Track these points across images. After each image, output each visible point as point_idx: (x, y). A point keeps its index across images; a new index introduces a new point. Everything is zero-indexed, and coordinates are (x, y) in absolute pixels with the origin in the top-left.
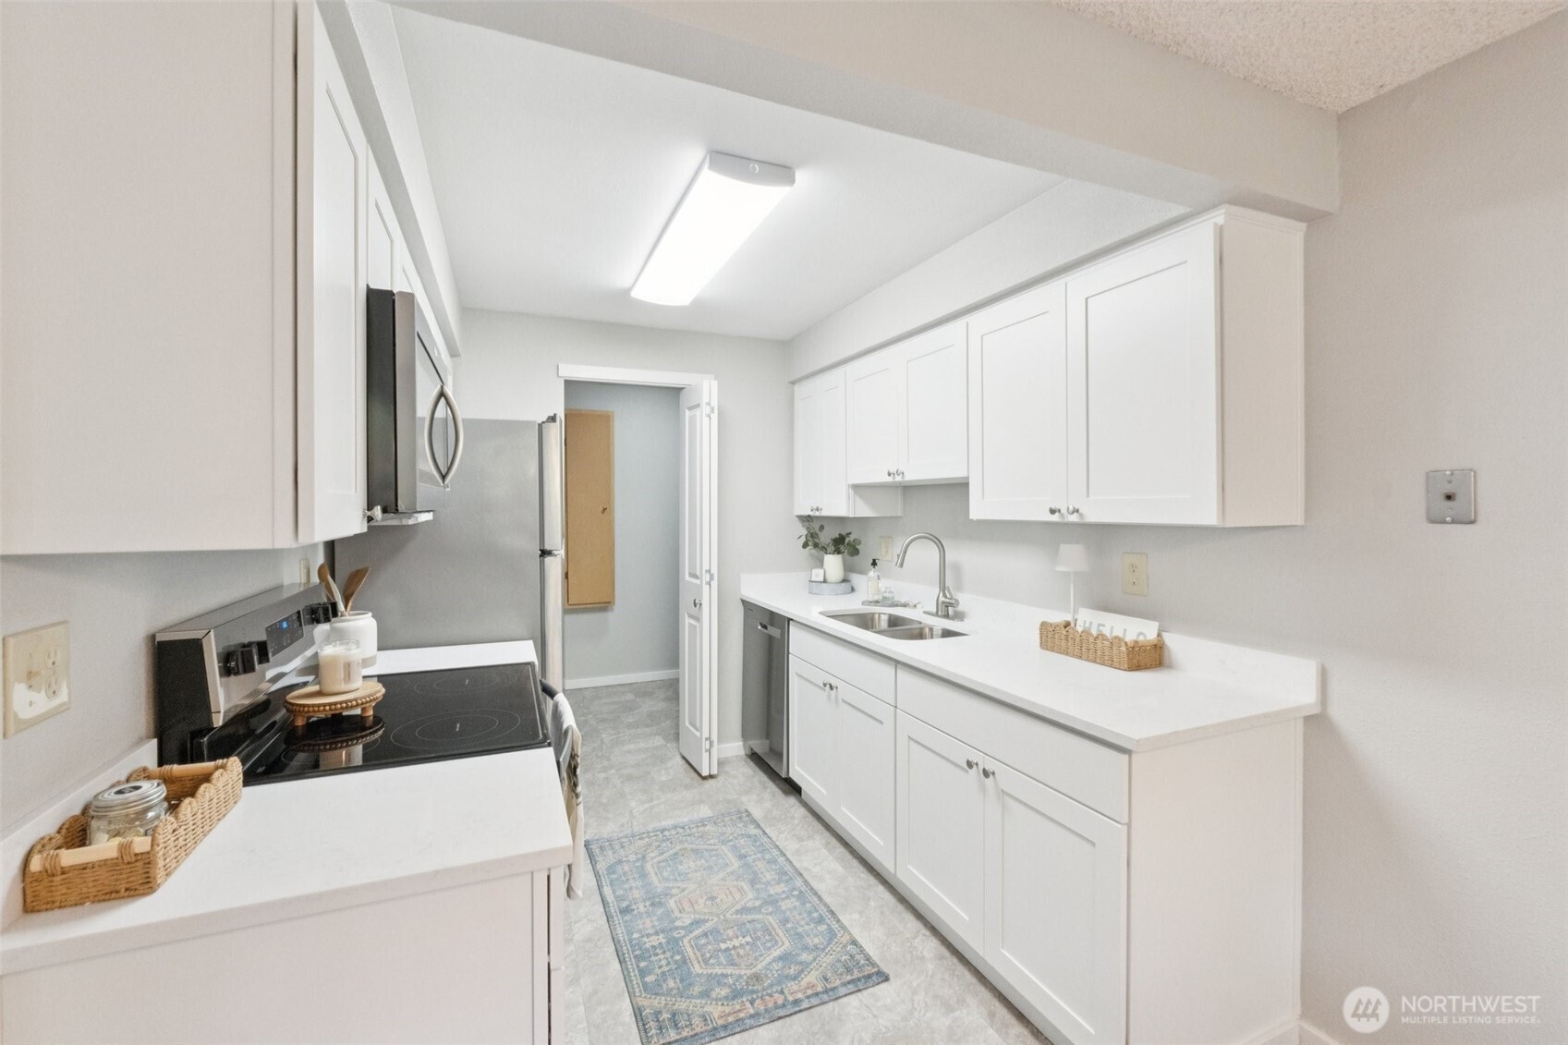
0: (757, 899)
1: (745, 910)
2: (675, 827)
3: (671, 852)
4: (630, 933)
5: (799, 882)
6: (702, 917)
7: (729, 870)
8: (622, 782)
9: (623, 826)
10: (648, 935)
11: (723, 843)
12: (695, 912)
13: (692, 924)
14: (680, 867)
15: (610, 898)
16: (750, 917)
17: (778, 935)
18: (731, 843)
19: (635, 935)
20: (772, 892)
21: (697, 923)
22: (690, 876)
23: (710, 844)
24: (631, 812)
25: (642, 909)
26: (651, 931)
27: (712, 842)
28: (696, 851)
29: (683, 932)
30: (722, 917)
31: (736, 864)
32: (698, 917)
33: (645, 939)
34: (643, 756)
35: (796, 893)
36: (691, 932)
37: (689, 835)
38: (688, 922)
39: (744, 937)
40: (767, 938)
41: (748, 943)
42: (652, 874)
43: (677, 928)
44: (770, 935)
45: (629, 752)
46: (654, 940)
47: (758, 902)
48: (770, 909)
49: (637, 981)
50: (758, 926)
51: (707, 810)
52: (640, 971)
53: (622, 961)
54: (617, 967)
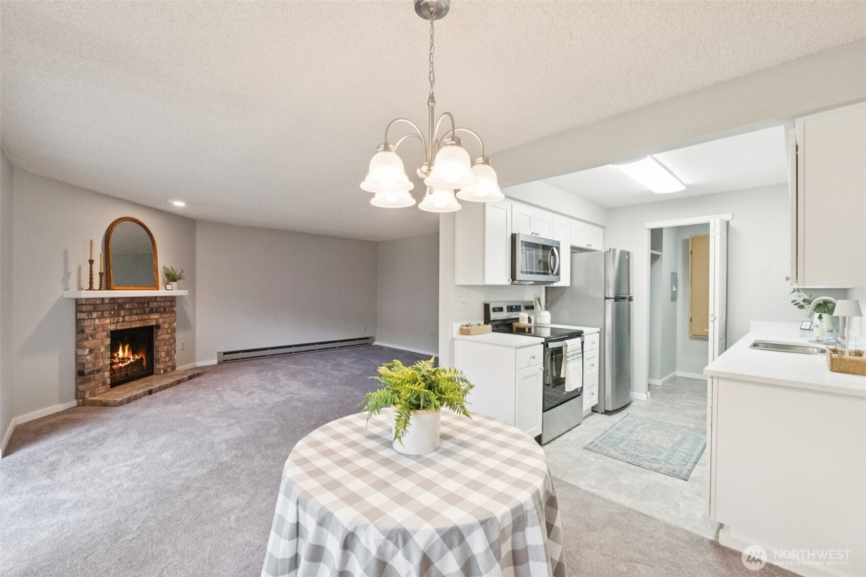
0: (670, 447)
1: (661, 447)
2: (669, 423)
3: (657, 427)
4: (612, 432)
5: (695, 453)
6: (641, 441)
7: (672, 439)
8: (669, 408)
9: (649, 416)
11: (682, 434)
12: (641, 439)
14: (653, 430)
15: (617, 425)
16: (658, 448)
17: (662, 455)
18: (685, 435)
20: (679, 449)
21: (638, 440)
22: (653, 433)
23: (676, 432)
24: (658, 415)
25: (624, 431)
26: (619, 435)
27: (678, 432)
28: (667, 431)
30: (648, 444)
31: (678, 439)
33: (615, 435)
34: (692, 405)
35: (690, 454)
36: (632, 441)
37: (671, 427)
38: (634, 439)
39: (648, 449)
40: (657, 453)
41: (647, 451)
42: (640, 428)
43: (628, 438)
44: (659, 454)
45: (687, 402)
46: (617, 436)
47: (668, 448)
48: (671, 451)
49: (600, 439)
50: (658, 451)
51: (693, 426)
52: (604, 438)
53: (602, 435)
54: (599, 435)
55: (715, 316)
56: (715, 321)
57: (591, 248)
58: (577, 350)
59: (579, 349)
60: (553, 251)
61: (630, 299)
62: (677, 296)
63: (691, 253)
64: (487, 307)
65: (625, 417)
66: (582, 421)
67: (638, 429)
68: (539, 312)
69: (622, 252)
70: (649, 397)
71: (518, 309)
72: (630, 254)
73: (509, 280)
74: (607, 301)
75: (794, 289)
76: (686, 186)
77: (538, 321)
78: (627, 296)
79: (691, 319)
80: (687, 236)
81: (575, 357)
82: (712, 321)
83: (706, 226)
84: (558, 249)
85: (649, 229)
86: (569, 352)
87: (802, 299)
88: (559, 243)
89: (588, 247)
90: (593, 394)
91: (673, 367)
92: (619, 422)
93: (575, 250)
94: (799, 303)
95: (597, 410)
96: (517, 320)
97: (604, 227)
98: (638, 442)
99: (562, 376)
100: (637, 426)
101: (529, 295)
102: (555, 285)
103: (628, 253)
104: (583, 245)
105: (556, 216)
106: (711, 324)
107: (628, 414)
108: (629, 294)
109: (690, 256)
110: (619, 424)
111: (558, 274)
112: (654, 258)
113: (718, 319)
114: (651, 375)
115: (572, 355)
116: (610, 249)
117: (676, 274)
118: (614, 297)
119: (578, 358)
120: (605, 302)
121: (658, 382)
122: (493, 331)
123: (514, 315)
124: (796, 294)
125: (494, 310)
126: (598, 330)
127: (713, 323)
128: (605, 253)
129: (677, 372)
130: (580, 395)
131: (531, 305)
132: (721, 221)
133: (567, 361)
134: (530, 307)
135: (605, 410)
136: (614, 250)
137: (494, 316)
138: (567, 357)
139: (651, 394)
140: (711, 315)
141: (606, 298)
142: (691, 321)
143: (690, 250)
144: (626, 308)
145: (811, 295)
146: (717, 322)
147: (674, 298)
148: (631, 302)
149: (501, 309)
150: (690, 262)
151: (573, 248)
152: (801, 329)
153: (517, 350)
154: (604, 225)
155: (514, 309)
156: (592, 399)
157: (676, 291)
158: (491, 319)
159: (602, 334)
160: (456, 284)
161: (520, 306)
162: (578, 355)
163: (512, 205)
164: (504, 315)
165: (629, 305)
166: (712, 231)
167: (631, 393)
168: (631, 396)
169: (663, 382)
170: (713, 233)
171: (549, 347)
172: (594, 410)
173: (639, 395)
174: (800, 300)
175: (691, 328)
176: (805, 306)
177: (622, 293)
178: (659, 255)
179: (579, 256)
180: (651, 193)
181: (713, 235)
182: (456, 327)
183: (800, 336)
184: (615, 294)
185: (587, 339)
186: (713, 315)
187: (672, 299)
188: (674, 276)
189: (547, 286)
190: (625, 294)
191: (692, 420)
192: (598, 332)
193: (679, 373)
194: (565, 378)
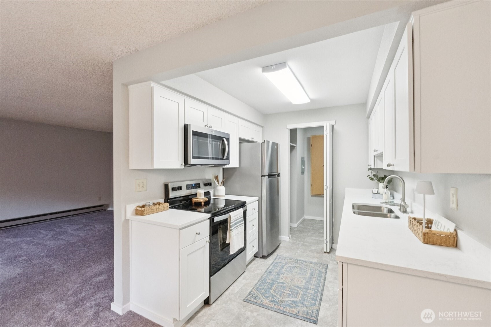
0: (303, 286)
1: (298, 287)
2: (302, 261)
3: (295, 266)
4: (266, 277)
5: (320, 289)
6: (285, 282)
7: (305, 276)
8: (302, 245)
9: (290, 255)
10: (269, 279)
11: (311, 270)
12: (285, 281)
13: (281, 283)
14: (293, 270)
15: (270, 268)
16: (296, 289)
17: (299, 296)
18: (312, 271)
19: (267, 278)
20: (309, 287)
21: (283, 283)
22: (293, 273)
23: (307, 268)
24: (296, 253)
25: (274, 274)
26: (271, 279)
27: (308, 268)
28: (301, 268)
29: (277, 283)
30: (290, 285)
31: (308, 275)
32: (284, 282)
33: (268, 280)
34: (314, 241)
35: (316, 290)
36: (279, 284)
37: (304, 264)
38: (281, 281)
39: (290, 292)
40: (295, 295)
41: (289, 293)
42: (284, 268)
43: (277, 281)
44: (297, 295)
45: (311, 239)
46: (269, 281)
47: (303, 287)
48: (304, 290)
49: (257, 286)
50: (296, 291)
51: (315, 260)
52: (260, 285)
53: (259, 281)
54: (257, 281)
55: (327, 186)
56: (327, 189)
57: (254, 140)
58: (240, 218)
59: (242, 218)
60: (223, 141)
61: (279, 175)
62: (304, 171)
63: (312, 146)
64: (166, 186)
65: (275, 260)
66: (246, 269)
67: (283, 270)
68: (217, 187)
69: (273, 144)
70: (290, 238)
71: (198, 186)
72: (278, 145)
73: (182, 165)
74: (263, 177)
75: (369, 168)
76: (311, 99)
77: (216, 194)
78: (277, 173)
79: (312, 185)
80: (309, 135)
81: (238, 225)
82: (325, 189)
83: (322, 127)
84: (228, 140)
85: (289, 129)
86: (232, 223)
87: (373, 174)
88: (228, 135)
89: (252, 140)
90: (254, 246)
91: (303, 214)
92: (271, 265)
93: (242, 141)
94: (371, 177)
95: (257, 255)
96: (196, 195)
97: (263, 127)
98: (283, 285)
99: (227, 242)
100: (283, 267)
101: (209, 175)
102: (226, 166)
103: (277, 144)
104: (249, 138)
105: (227, 115)
106: (325, 191)
107: (278, 255)
108: (278, 172)
109: (311, 147)
110: (271, 266)
111: (228, 158)
112: (292, 148)
113: (329, 187)
114: (291, 221)
115: (236, 224)
116: (265, 141)
117: (304, 158)
118: (267, 175)
119: (241, 224)
120: (262, 178)
121: (295, 225)
122: (170, 208)
123: (193, 191)
124: (370, 171)
125: (174, 189)
126: (257, 198)
127: (326, 190)
128: (261, 144)
129: (305, 216)
130: (244, 250)
131: (210, 182)
132: (330, 125)
133: (231, 230)
134: (208, 184)
135: (262, 255)
136: (269, 142)
137: (172, 195)
138: (230, 227)
139: (291, 236)
140: (325, 185)
141: (262, 176)
142: (312, 186)
143: (311, 144)
144: (276, 182)
145: (377, 172)
146: (328, 190)
147: (303, 173)
148: (279, 177)
149: (180, 188)
150: (311, 151)
151: (241, 140)
152: (373, 193)
153: (180, 230)
154: (263, 126)
155: (194, 186)
156: (253, 250)
157: (304, 168)
158: (170, 198)
159: (260, 201)
160: (130, 168)
161: (199, 184)
162: (240, 222)
163: (184, 99)
164: (184, 192)
165: (278, 179)
166: (325, 131)
167: (280, 236)
168: (280, 239)
169: (297, 225)
170: (326, 132)
171: (215, 221)
172: (255, 256)
173: (285, 237)
174: (371, 175)
175: (312, 190)
176: (374, 179)
177: (273, 172)
178: (295, 146)
179: (245, 145)
180: (290, 104)
181: (326, 134)
182: (131, 208)
183: (372, 198)
184: (268, 173)
185: (249, 207)
186: (326, 185)
187: (302, 173)
188: (303, 158)
189: (224, 167)
190: (275, 172)
191: (315, 254)
192: (257, 200)
193: (306, 217)
194: (229, 244)
